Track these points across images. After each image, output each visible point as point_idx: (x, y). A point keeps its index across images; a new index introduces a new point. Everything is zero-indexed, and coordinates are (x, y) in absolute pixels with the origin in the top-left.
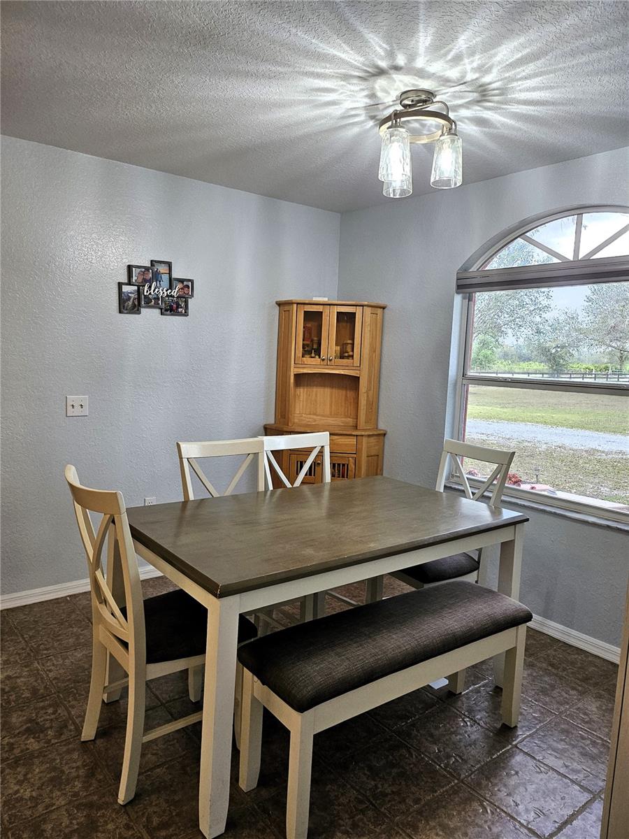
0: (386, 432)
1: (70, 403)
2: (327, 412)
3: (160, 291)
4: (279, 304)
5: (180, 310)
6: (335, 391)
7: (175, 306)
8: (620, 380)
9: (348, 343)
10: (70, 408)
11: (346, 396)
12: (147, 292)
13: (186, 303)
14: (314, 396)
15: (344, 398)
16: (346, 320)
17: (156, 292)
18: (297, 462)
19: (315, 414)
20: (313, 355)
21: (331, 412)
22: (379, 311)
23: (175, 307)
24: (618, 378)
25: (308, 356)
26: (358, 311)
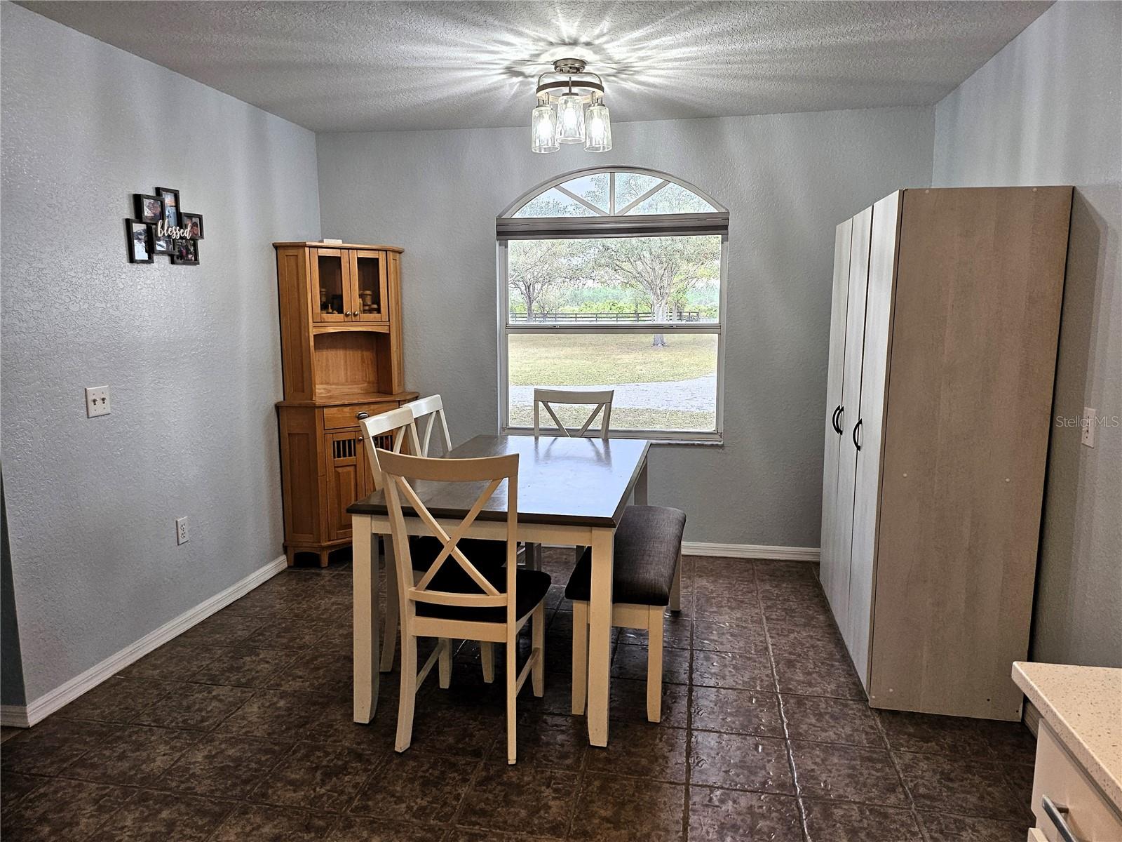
0: (419, 394)
1: (90, 398)
2: (342, 378)
3: (174, 231)
4: (277, 247)
5: (190, 256)
6: (350, 353)
7: (184, 251)
8: (578, 319)
9: (367, 295)
10: (91, 404)
11: (362, 358)
12: (161, 232)
13: (195, 245)
14: (324, 361)
15: (360, 361)
16: (368, 267)
17: (169, 232)
18: (334, 442)
19: (327, 383)
20: (330, 311)
21: (347, 379)
22: (398, 254)
23: (184, 253)
24: (576, 317)
25: (325, 312)
26: (382, 257)
